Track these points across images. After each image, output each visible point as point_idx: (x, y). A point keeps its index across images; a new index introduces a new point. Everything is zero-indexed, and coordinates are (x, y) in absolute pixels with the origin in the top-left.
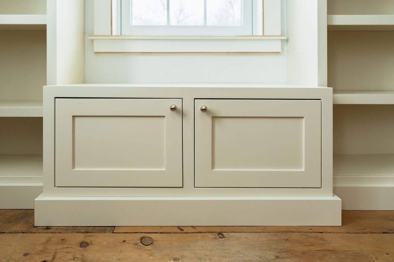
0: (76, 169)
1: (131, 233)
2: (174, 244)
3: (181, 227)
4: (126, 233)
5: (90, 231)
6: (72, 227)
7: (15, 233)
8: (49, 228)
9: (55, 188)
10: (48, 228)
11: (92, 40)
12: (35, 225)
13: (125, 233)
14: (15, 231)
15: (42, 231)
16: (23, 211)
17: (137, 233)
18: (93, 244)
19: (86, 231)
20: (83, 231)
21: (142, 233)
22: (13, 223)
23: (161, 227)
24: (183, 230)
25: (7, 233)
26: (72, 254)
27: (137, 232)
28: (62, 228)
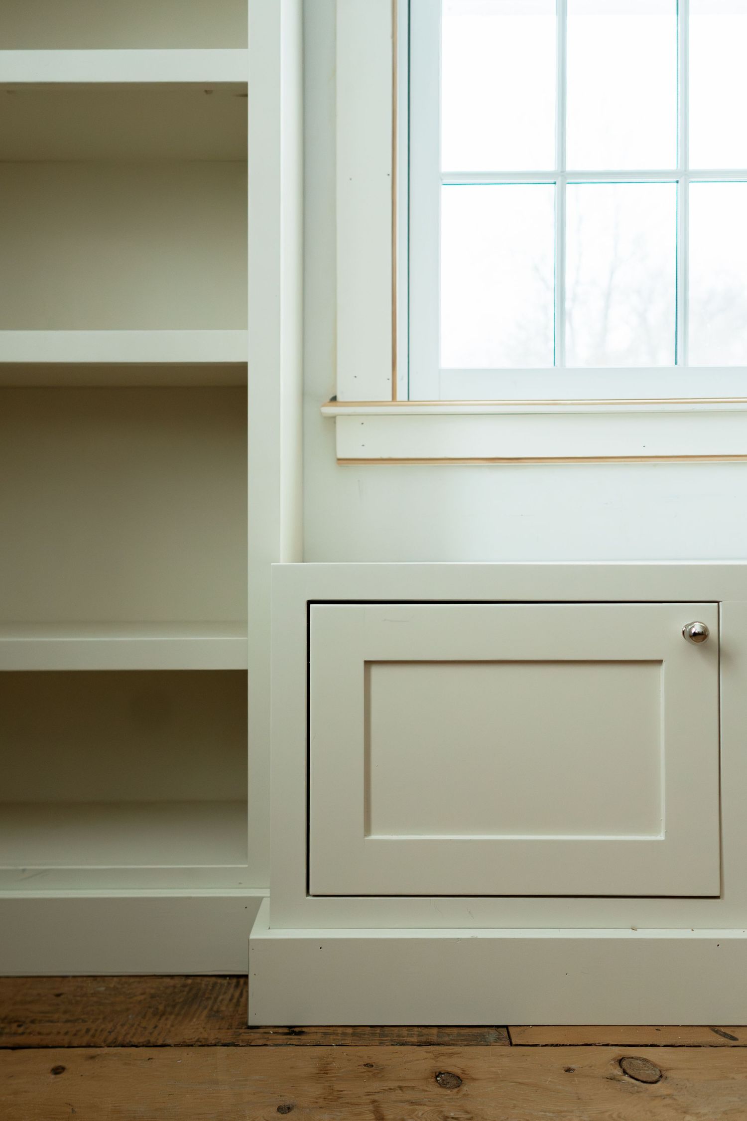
0: (373, 837)
1: (570, 1045)
2: (733, 1078)
3: (722, 1029)
4: (557, 1045)
5: (434, 1039)
6: (369, 1028)
7: (200, 1046)
8: (297, 1030)
9: (309, 898)
10: (293, 1031)
11: (333, 419)
12: (250, 1023)
13: (552, 1045)
14: (198, 1040)
15: (282, 1039)
16: (176, 981)
17: (590, 1045)
18: (474, 1077)
19: (423, 1039)
20: (415, 1039)
21: (607, 1045)
22: (173, 1017)
23: (658, 1028)
24: (734, 1038)
25: (176, 1046)
26: (431, 1108)
27: (589, 1043)
28: (340, 1030)
